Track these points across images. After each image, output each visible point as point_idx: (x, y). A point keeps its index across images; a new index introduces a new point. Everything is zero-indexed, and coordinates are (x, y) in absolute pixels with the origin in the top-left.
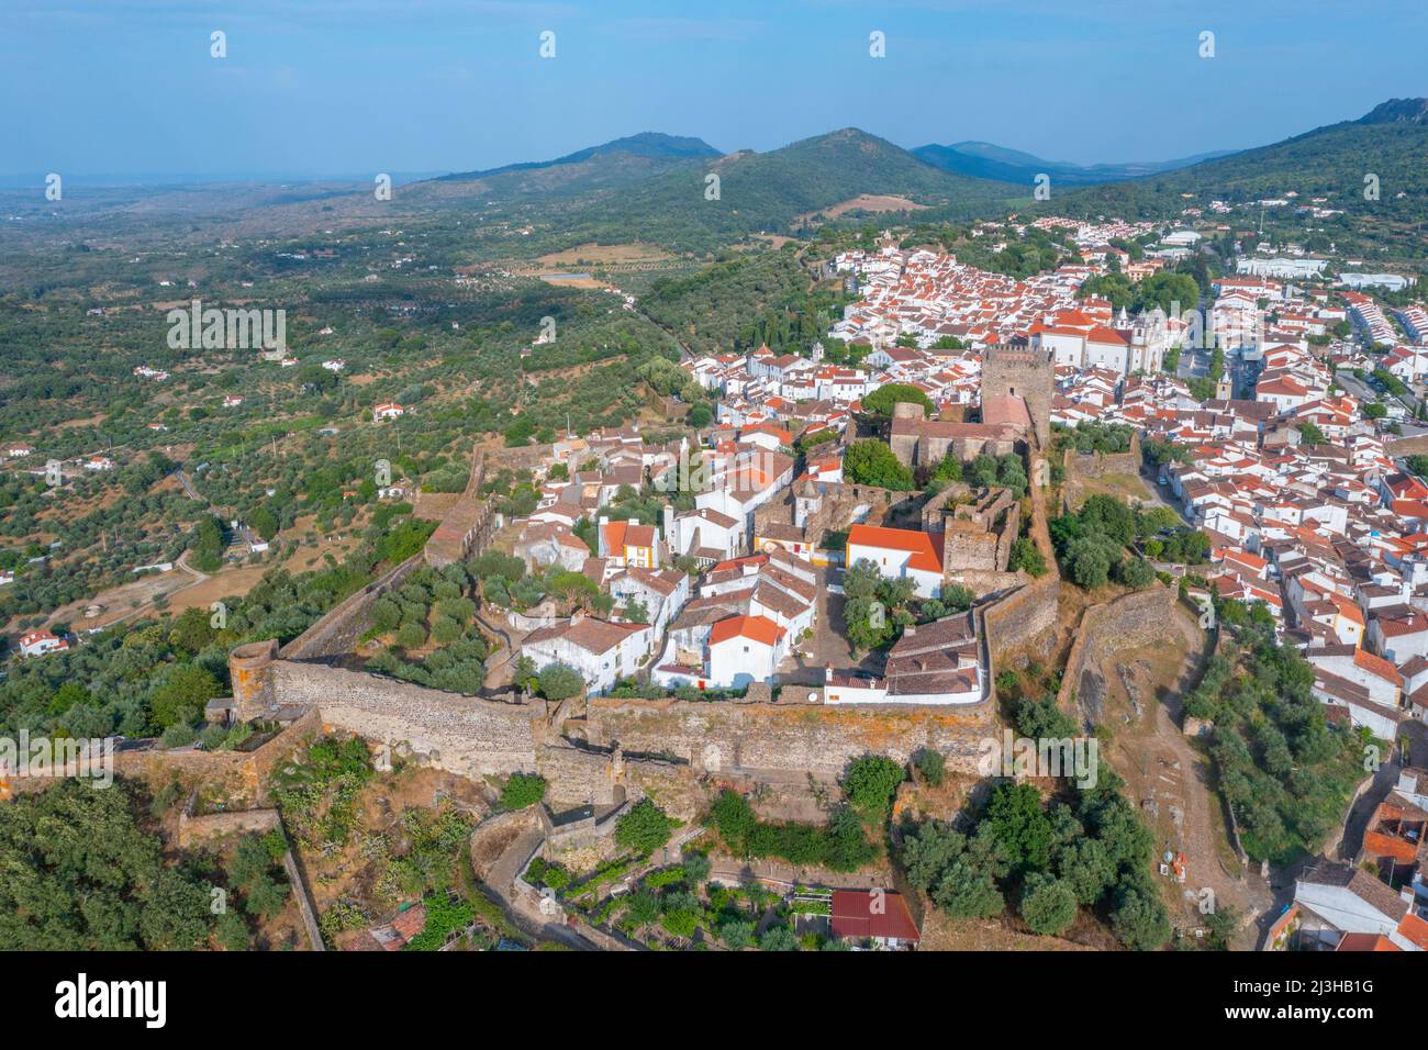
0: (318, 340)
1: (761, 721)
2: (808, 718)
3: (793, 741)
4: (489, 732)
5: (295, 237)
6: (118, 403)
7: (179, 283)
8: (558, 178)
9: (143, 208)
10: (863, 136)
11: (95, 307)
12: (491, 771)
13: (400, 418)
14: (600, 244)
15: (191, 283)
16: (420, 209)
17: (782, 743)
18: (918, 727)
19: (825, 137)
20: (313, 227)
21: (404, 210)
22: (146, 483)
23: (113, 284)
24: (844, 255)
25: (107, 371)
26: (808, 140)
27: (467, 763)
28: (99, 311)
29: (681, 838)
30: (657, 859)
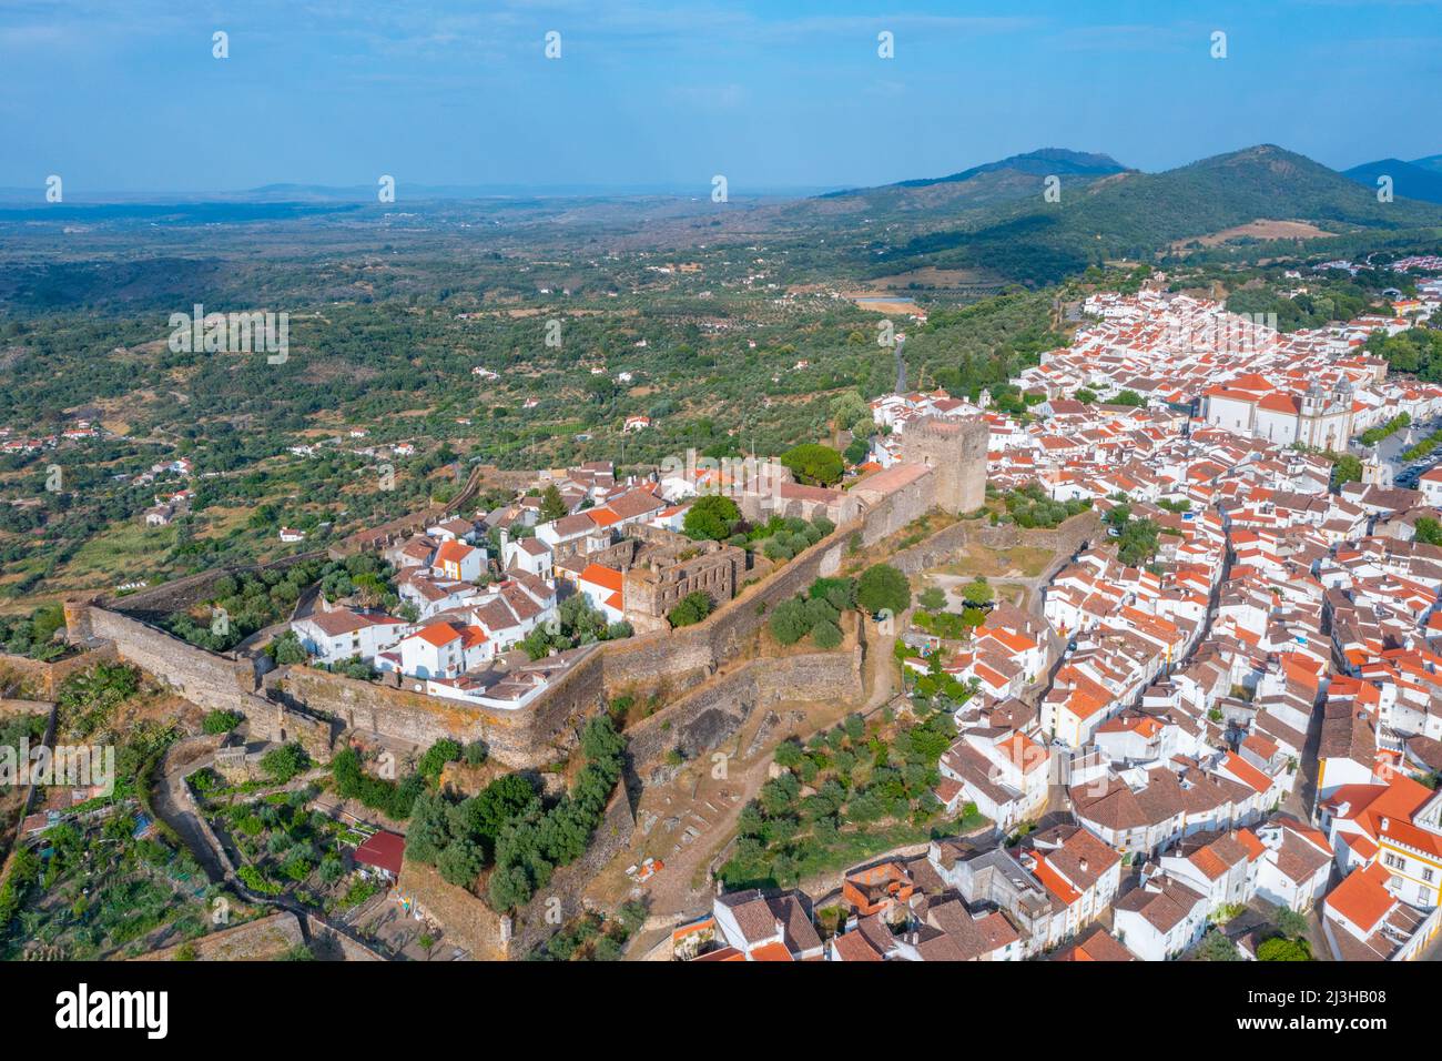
0: (631, 352)
1: (386, 699)
2: (416, 703)
3: (407, 719)
4: (212, 677)
5: (671, 250)
6: (450, 398)
7: (556, 291)
8: (939, 197)
9: (568, 219)
10: (1276, 152)
11: (463, 312)
12: (215, 705)
13: (644, 429)
14: (939, 268)
15: (566, 292)
16: (799, 225)
17: (400, 720)
18: (476, 723)
19: (1234, 155)
20: (692, 242)
21: (784, 226)
22: (428, 468)
23: (503, 290)
24: (1094, 297)
25: (452, 369)
26: (1214, 158)
27: (201, 697)
28: (464, 316)
29: (316, 775)
30: (289, 787)
